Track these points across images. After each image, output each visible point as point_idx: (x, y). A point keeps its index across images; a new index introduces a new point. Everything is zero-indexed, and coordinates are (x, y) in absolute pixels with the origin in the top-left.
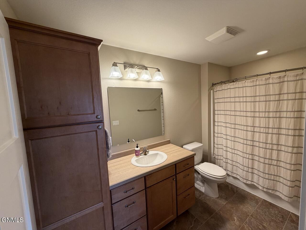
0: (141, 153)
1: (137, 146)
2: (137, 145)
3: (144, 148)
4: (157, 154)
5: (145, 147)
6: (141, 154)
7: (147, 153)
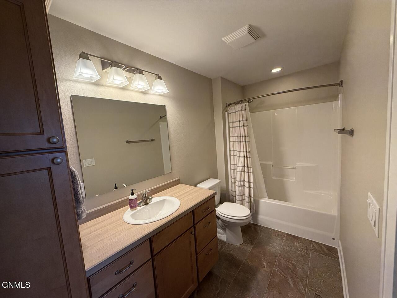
0: (138, 202)
1: (131, 192)
2: (132, 190)
3: (143, 194)
4: (165, 200)
5: (145, 193)
6: (139, 204)
7: (148, 201)
